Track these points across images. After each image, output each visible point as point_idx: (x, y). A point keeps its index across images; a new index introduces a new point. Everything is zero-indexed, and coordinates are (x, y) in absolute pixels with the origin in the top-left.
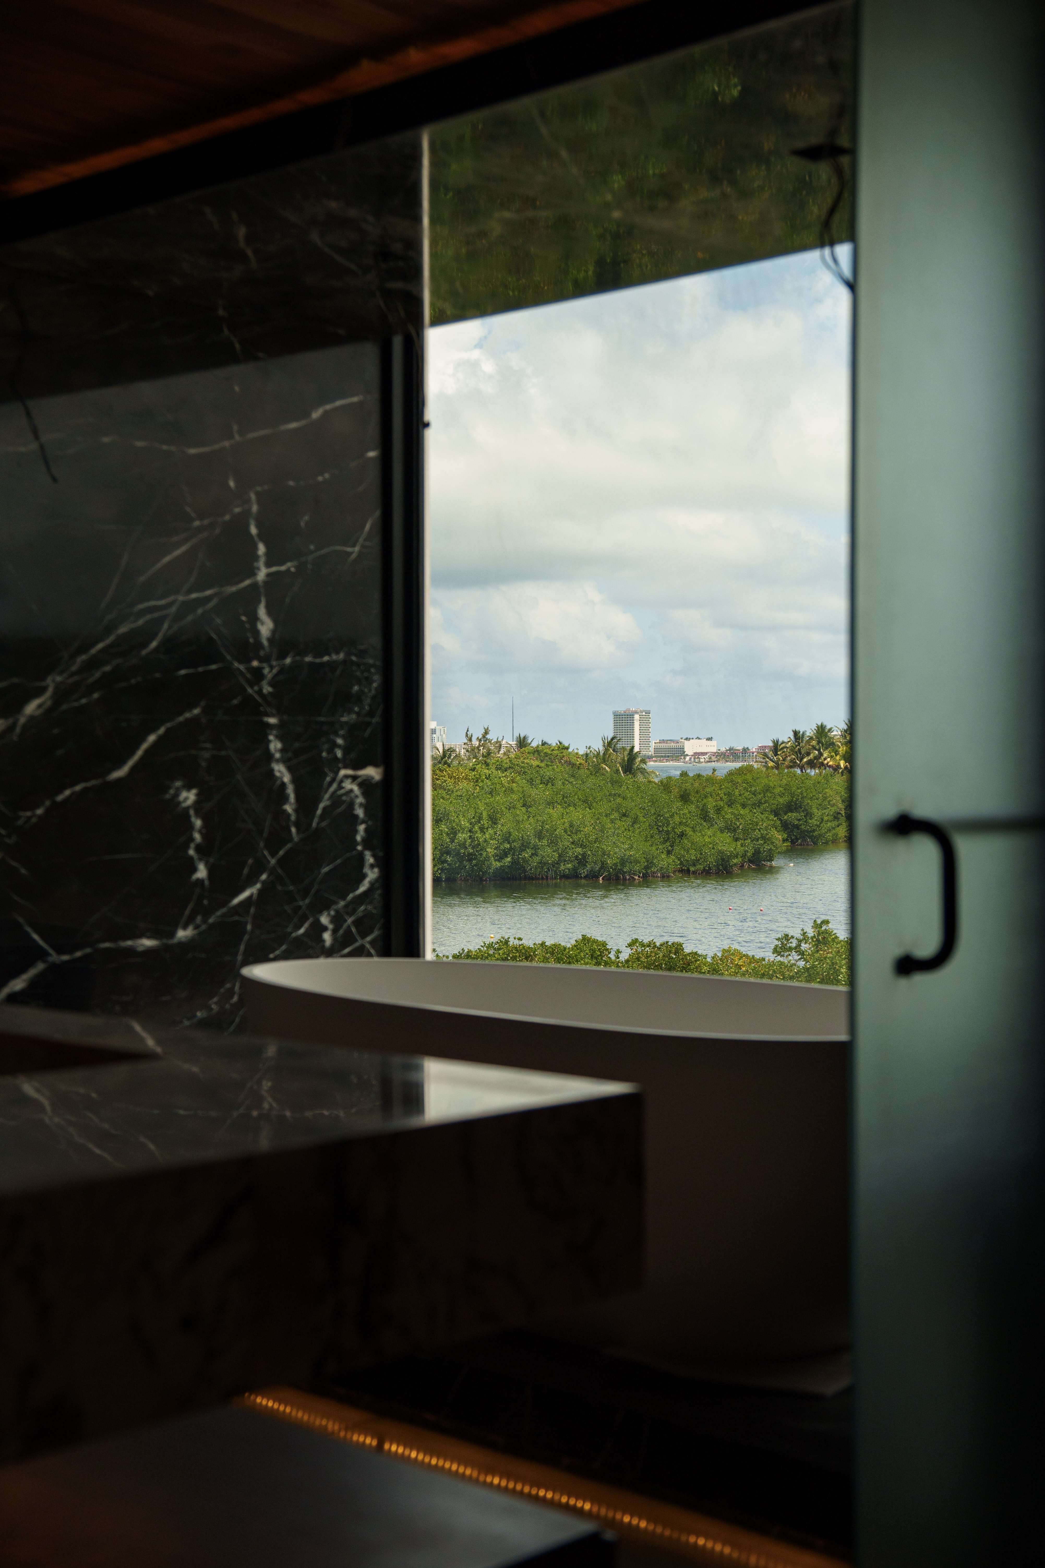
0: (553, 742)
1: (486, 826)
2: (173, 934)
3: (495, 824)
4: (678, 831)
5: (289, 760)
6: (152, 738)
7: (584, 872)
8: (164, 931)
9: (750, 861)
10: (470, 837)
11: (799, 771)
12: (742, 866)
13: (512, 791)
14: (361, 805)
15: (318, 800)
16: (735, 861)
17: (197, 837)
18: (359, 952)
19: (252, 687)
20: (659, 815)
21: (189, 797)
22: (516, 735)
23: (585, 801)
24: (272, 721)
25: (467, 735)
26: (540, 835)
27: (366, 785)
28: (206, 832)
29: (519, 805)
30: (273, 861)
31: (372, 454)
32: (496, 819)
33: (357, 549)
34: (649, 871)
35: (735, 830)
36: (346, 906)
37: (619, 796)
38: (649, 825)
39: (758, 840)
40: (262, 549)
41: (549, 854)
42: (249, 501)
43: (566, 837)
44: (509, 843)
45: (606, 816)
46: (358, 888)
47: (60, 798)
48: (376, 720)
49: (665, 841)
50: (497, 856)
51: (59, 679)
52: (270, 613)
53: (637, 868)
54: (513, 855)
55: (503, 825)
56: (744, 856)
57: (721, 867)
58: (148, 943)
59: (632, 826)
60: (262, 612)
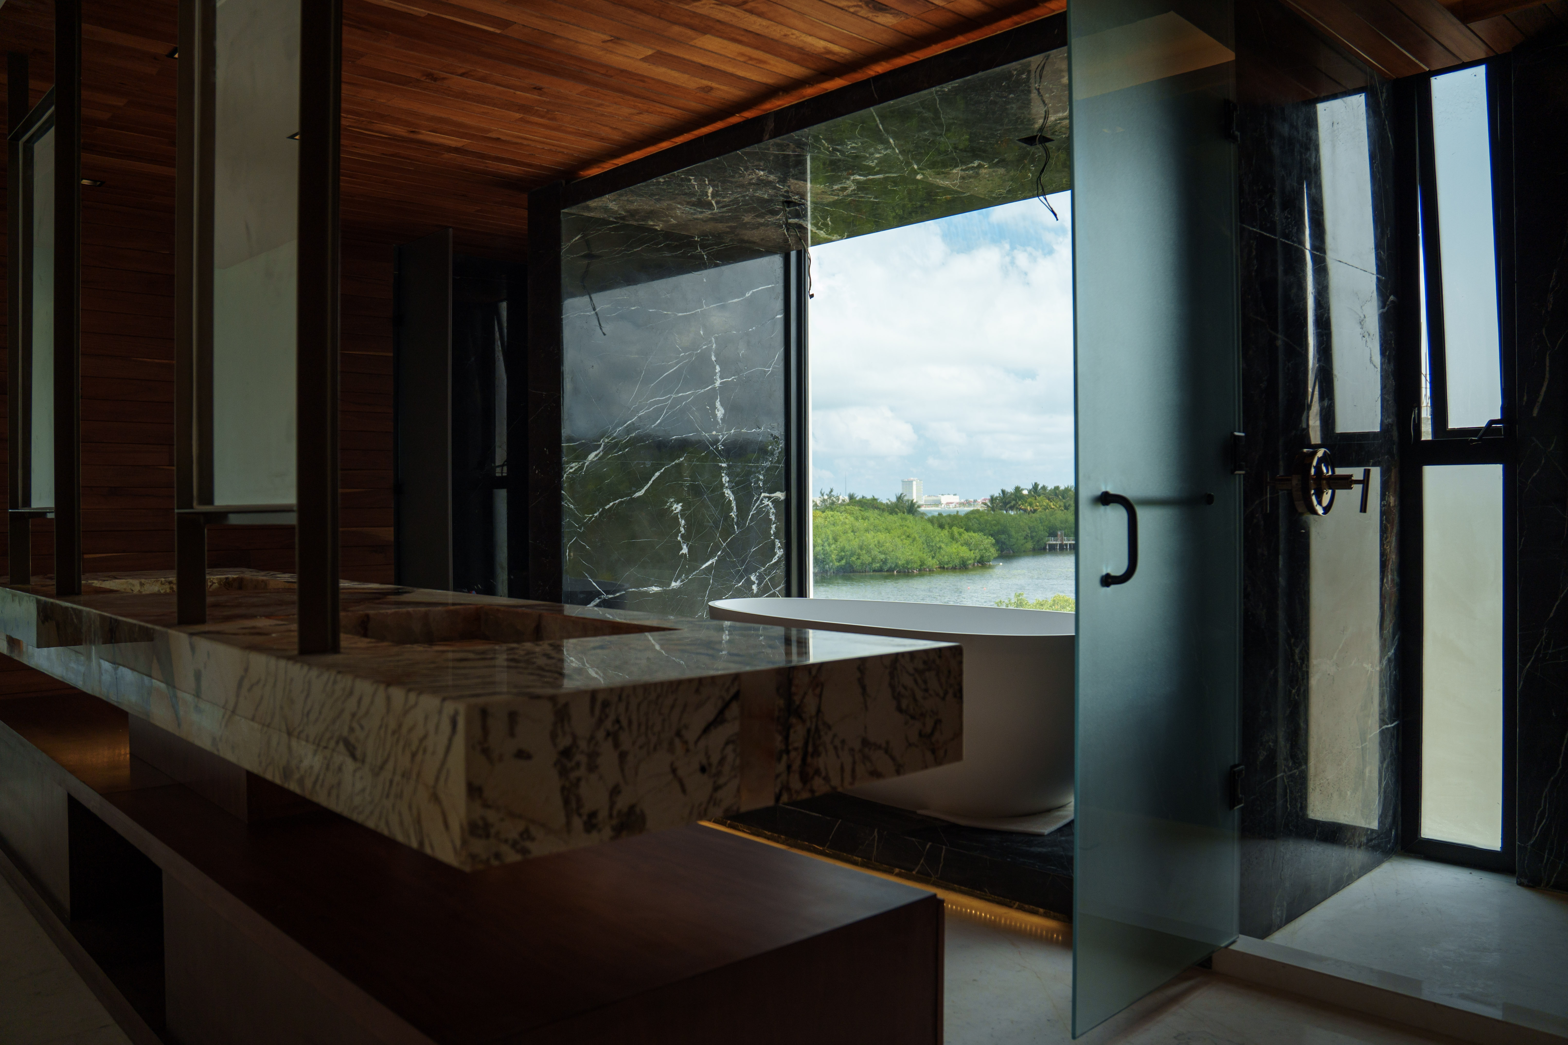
0: (869, 497)
1: (831, 543)
2: (669, 585)
3: (836, 541)
4: (938, 545)
5: (733, 487)
6: (657, 474)
7: (886, 568)
8: (665, 583)
9: (978, 562)
10: (823, 549)
11: (1005, 512)
12: (974, 565)
13: (845, 523)
14: (773, 513)
15: (749, 510)
16: (970, 562)
17: (682, 529)
18: (773, 595)
19: (712, 446)
20: (928, 537)
21: (678, 507)
22: (848, 493)
23: (887, 529)
24: (724, 465)
25: (821, 492)
26: (861, 548)
27: (776, 502)
28: (688, 528)
29: (850, 531)
30: (724, 544)
31: (779, 316)
32: (837, 539)
33: (771, 369)
34: (922, 568)
35: (970, 545)
36: (765, 570)
37: (906, 526)
38: (922, 542)
39: (982, 550)
40: (718, 369)
41: (867, 559)
42: (711, 342)
43: (876, 549)
44: (844, 552)
45: (898, 537)
46: (772, 560)
47: (607, 507)
48: (782, 465)
49: (931, 551)
50: (837, 559)
51: (606, 440)
52: (722, 405)
53: (915, 566)
54: (847, 559)
55: (840, 543)
56: (975, 559)
57: (962, 566)
58: (655, 589)
59: (913, 543)
60: (718, 404)
